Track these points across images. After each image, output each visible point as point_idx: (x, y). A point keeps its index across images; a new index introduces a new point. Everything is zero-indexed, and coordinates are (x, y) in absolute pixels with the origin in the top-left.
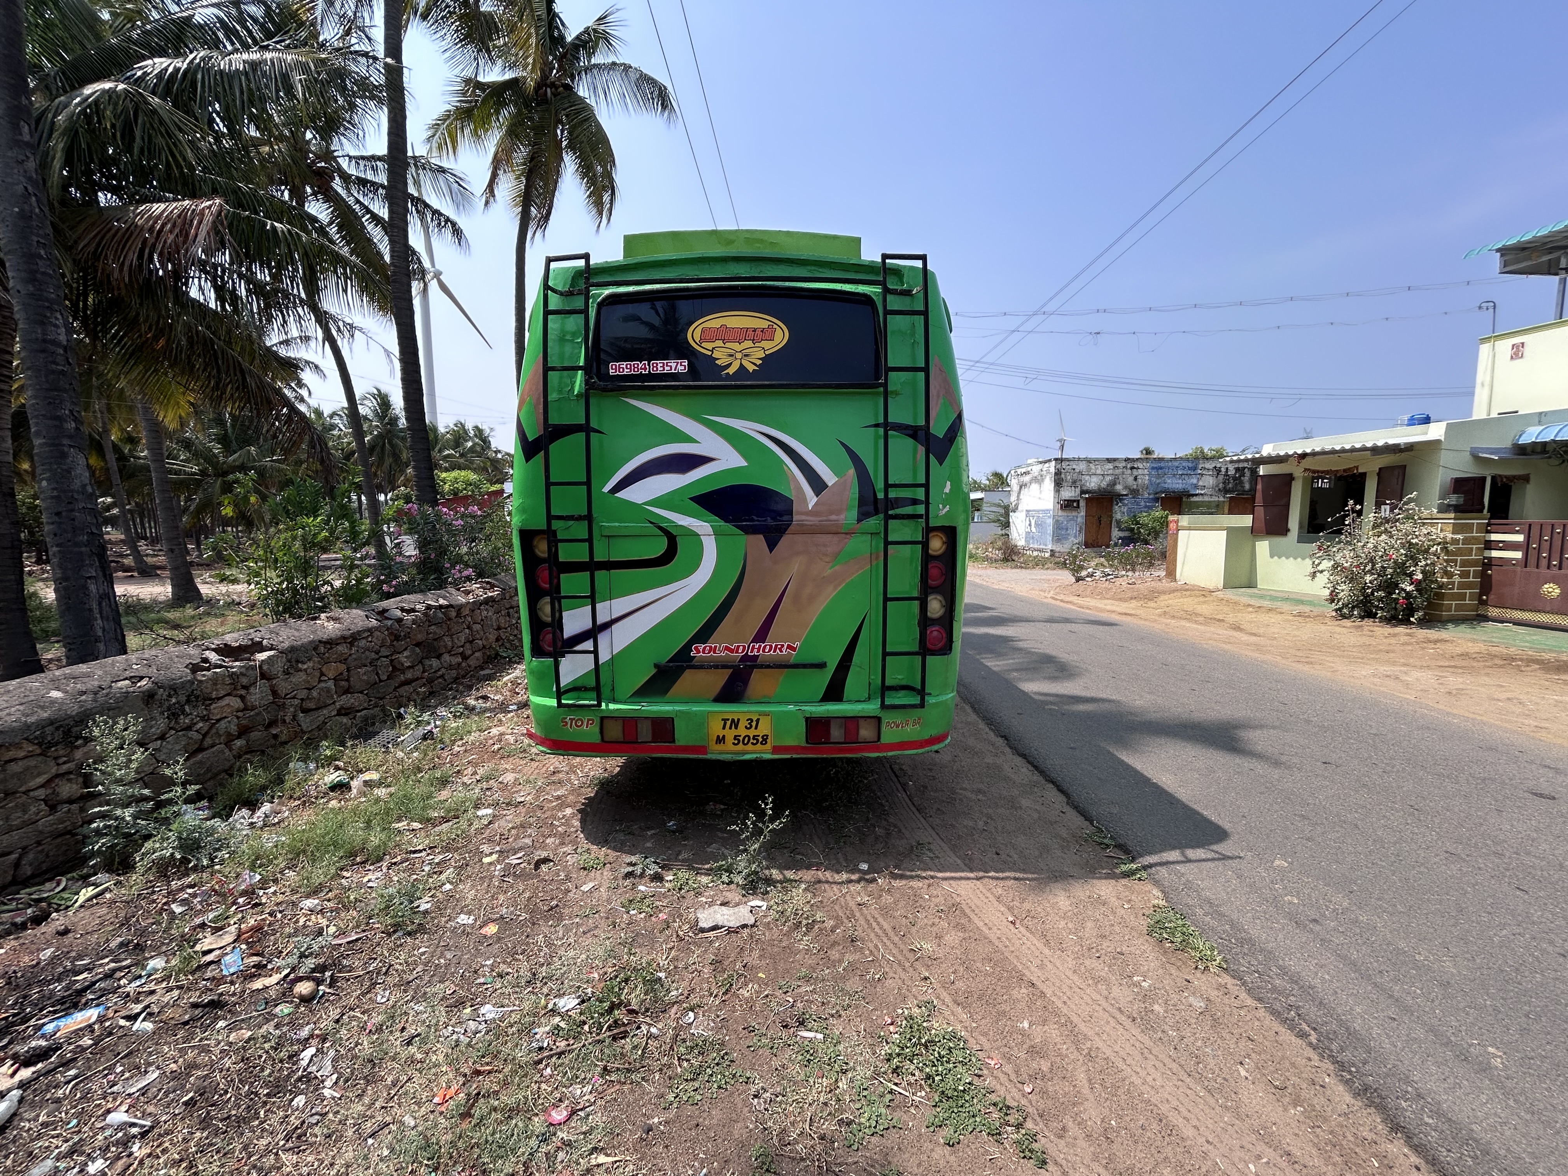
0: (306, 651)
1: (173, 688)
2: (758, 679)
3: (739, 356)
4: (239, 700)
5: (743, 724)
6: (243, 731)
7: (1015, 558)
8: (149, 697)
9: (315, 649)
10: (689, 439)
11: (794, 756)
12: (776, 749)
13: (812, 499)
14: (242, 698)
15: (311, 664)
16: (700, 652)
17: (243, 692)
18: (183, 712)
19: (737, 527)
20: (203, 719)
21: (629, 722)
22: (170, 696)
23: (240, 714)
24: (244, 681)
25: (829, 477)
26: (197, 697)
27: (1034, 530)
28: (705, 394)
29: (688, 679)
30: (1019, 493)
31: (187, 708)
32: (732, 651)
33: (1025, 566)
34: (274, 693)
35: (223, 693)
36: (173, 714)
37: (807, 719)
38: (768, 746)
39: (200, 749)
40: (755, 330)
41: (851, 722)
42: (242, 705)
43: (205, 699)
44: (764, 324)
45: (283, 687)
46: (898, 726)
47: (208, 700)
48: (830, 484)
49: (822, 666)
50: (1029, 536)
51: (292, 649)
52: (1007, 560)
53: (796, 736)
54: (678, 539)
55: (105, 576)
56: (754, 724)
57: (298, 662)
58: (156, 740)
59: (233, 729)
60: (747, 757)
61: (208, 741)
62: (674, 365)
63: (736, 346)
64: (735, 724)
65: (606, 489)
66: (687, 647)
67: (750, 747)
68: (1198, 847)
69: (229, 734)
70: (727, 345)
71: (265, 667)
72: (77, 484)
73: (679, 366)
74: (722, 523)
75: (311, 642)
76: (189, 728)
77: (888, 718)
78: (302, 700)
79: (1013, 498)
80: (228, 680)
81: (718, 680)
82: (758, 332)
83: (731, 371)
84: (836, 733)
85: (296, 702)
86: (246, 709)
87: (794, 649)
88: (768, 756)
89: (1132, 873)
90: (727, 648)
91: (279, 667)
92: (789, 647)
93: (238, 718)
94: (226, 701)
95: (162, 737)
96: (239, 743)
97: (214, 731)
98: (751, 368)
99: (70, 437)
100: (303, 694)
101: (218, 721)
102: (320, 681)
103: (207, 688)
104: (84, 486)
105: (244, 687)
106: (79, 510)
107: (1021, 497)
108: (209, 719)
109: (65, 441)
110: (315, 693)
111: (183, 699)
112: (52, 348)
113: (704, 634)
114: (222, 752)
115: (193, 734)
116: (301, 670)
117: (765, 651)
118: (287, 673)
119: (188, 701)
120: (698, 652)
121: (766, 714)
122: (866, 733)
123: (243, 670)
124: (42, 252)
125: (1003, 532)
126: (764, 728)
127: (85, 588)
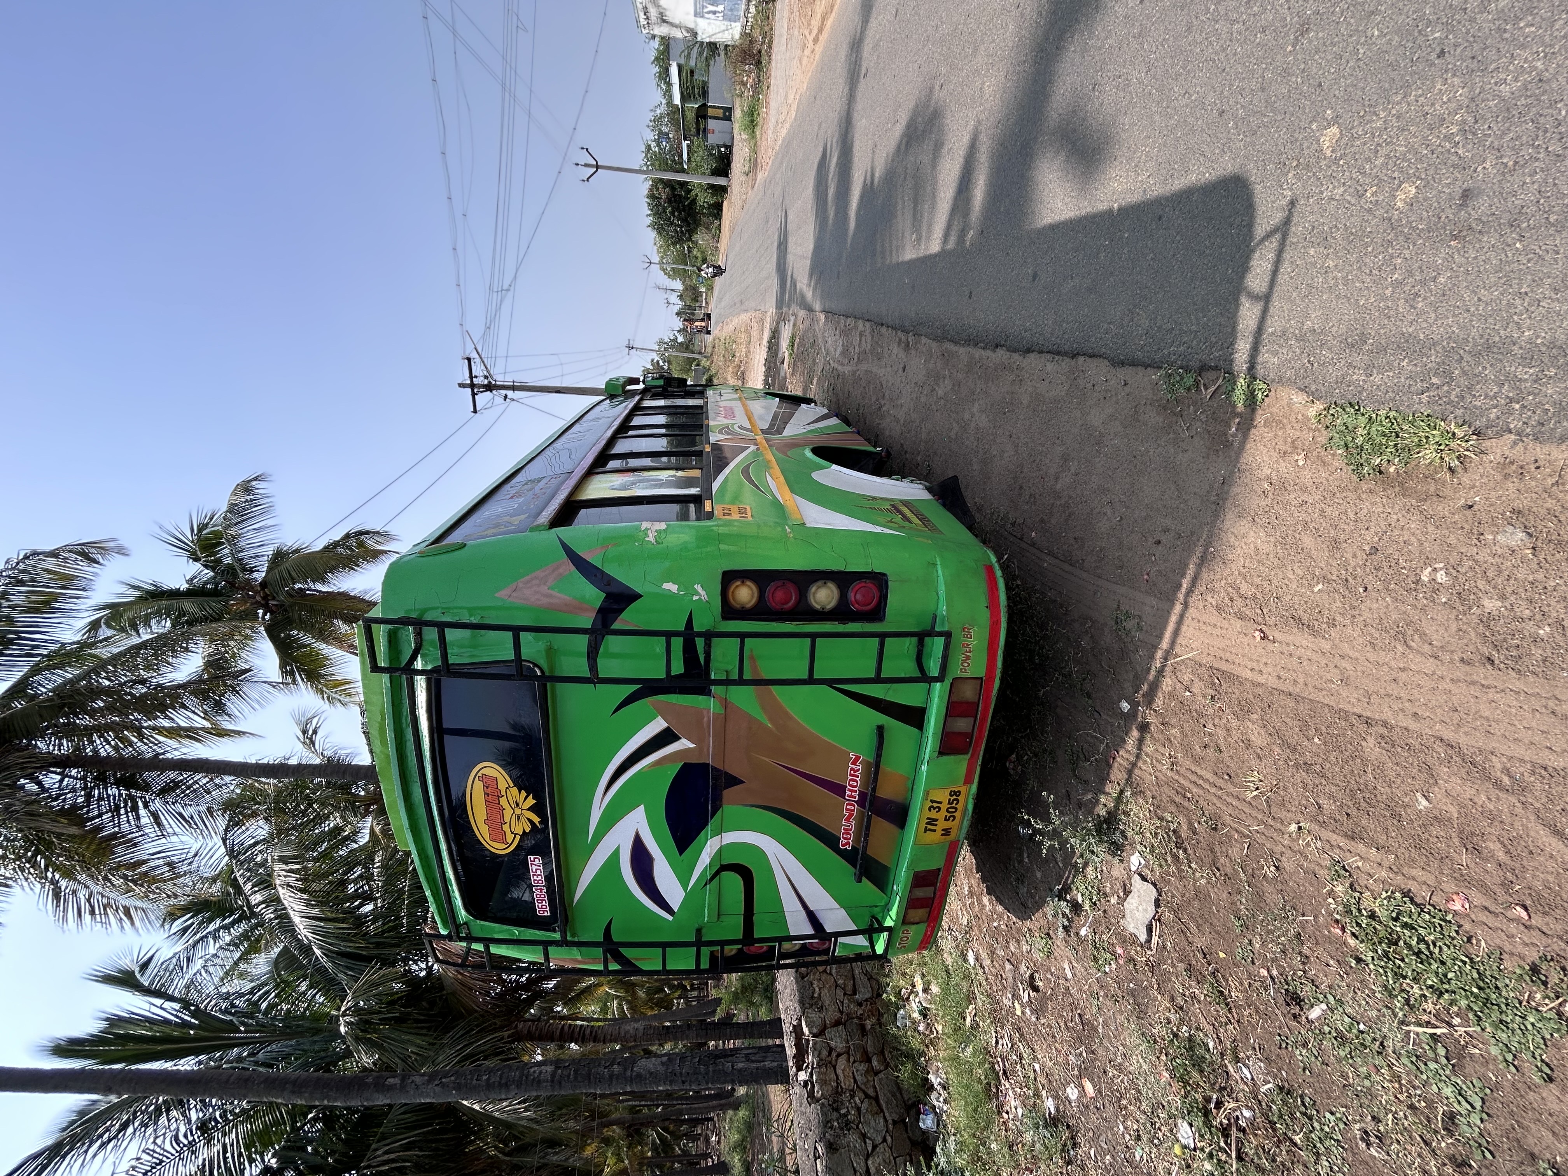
0: (804, 987)
1: (826, 1124)
2: (885, 792)
3: (518, 811)
4: (840, 1059)
5: (933, 814)
6: (867, 1058)
7: (757, 46)
8: (831, 1148)
9: (803, 978)
10: (616, 853)
11: (979, 763)
12: (968, 780)
13: (684, 744)
14: (839, 1055)
15: (815, 983)
16: (847, 842)
17: (834, 1055)
18: (845, 1115)
19: (713, 814)
20: (852, 1097)
21: (912, 903)
22: (831, 1128)
23: (852, 1060)
24: (825, 1053)
25: (658, 725)
26: (835, 1101)
27: (721, 8)
28: (564, 839)
29: (876, 851)
30: (672, 25)
31: (843, 1111)
32: (851, 815)
33: (768, 37)
34: (837, 1023)
35: (833, 1076)
36: (847, 1125)
37: (941, 753)
38: (963, 789)
39: (876, 1099)
40: (487, 794)
41: (954, 709)
42: (845, 1057)
43: (837, 1093)
44: (479, 785)
45: (832, 1014)
46: (968, 658)
47: (838, 1091)
48: (666, 725)
49: (880, 729)
50: (729, 17)
51: (802, 1002)
52: (759, 63)
53: (959, 764)
54: (724, 863)
55: (732, 1056)
56: (935, 805)
57: (812, 997)
58: (865, 1143)
59: (863, 1067)
60: (970, 807)
61: (871, 1092)
62: (534, 868)
63: (508, 813)
64: (932, 821)
65: (670, 918)
66: (843, 854)
67: (960, 806)
68: (1248, 258)
69: (867, 1072)
70: (507, 819)
71: (815, 1031)
72: (661, 1069)
73: (536, 865)
74: (709, 828)
75: (797, 982)
76: (859, 1109)
77: (955, 671)
78: (845, 994)
79: (678, 34)
80: (823, 1069)
81: (882, 827)
82: (489, 791)
83: (536, 820)
84: (962, 724)
85: (846, 1001)
86: (848, 1053)
87: (857, 758)
88: (974, 788)
89: (1251, 397)
90: (848, 819)
91: (815, 1016)
92: (854, 763)
93: (854, 1062)
94: (839, 1072)
95: (864, 1136)
96: (875, 1063)
97: (863, 1087)
98: (531, 801)
99: (625, 1070)
100: (840, 992)
101: (855, 1081)
102: (831, 974)
103: (829, 1090)
104: (663, 1064)
105: (830, 1054)
106: (681, 1069)
107: (677, 22)
108: (853, 1090)
109: (629, 1073)
110: (840, 982)
111: (835, 1115)
112: (557, 1077)
113: (830, 840)
114: (880, 1080)
115: (864, 1106)
116: (820, 994)
117: (854, 786)
118: (821, 1009)
119: (837, 1110)
120: (848, 843)
121: (927, 793)
122: (968, 693)
123: (816, 1053)
124: (485, 1078)
125: (722, 53)
126: (943, 796)
127: (740, 1070)
